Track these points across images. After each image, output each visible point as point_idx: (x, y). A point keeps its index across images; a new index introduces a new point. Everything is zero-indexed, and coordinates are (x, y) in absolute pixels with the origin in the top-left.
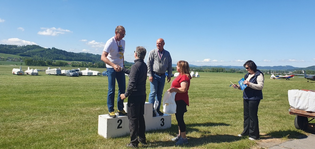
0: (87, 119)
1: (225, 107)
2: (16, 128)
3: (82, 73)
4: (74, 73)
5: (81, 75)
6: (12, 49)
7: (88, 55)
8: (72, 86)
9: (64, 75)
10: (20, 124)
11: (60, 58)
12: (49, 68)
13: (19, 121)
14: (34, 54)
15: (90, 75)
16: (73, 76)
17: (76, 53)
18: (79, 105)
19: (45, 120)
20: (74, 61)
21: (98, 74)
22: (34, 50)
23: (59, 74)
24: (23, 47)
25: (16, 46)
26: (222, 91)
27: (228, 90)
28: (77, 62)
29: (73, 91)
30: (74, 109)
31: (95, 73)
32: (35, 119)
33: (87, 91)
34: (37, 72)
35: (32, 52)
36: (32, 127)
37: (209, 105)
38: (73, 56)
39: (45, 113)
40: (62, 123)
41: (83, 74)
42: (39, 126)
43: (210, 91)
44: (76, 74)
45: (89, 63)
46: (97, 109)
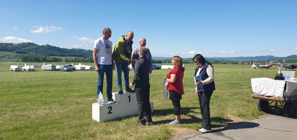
0: (82, 107)
2: (23, 116)
3: (75, 67)
4: (68, 68)
5: (74, 69)
6: (8, 47)
7: (80, 50)
9: (58, 70)
10: (26, 113)
11: (53, 54)
12: (44, 64)
13: (25, 110)
14: (29, 51)
15: (83, 69)
16: (67, 71)
17: (69, 49)
18: (75, 96)
19: (47, 110)
20: (67, 56)
21: (90, 68)
22: (29, 47)
23: (54, 69)
24: (18, 44)
25: (12, 44)
28: (70, 57)
29: (68, 85)
30: (70, 99)
31: (88, 67)
32: (38, 109)
33: (81, 84)
34: (33, 68)
35: (27, 49)
36: (37, 115)
38: (66, 52)
39: (46, 103)
40: (61, 111)
41: (76, 69)
42: (43, 114)
44: (69, 69)
45: (82, 58)
46: (91, 99)
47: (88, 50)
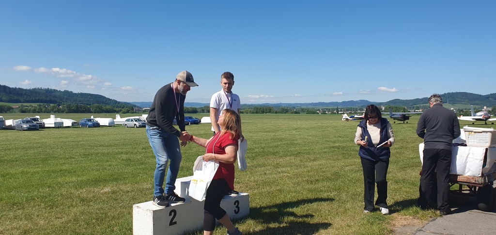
1: (309, 172)
3: (44, 123)
4: (31, 124)
5: (42, 127)
7: (49, 92)
8: (40, 150)
15: (59, 126)
16: (29, 129)
17: (26, 90)
18: (70, 184)
20: (24, 102)
21: (73, 124)
23: (2, 127)
26: (288, 144)
27: (295, 142)
28: (28, 104)
31: (68, 122)
33: (71, 158)
37: (284, 169)
38: (21, 95)
41: (46, 126)
43: (271, 145)
44: (33, 126)
45: (52, 105)
46: (106, 190)
47: (63, 91)
